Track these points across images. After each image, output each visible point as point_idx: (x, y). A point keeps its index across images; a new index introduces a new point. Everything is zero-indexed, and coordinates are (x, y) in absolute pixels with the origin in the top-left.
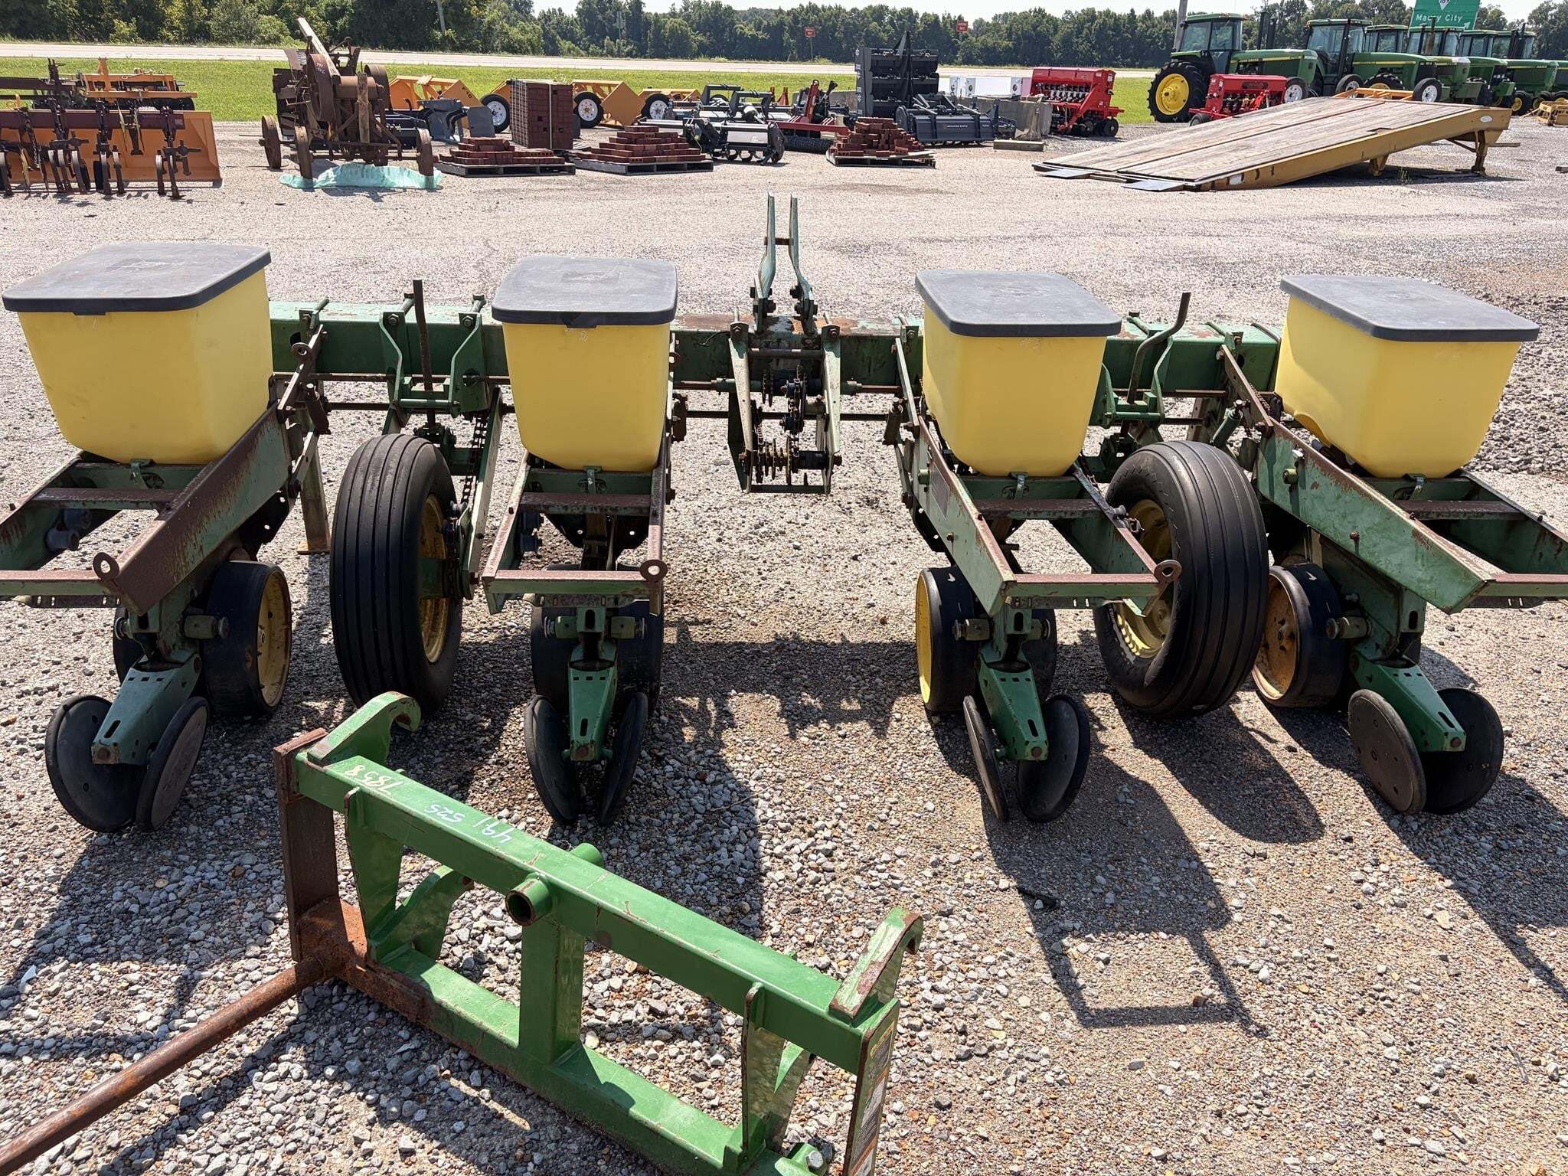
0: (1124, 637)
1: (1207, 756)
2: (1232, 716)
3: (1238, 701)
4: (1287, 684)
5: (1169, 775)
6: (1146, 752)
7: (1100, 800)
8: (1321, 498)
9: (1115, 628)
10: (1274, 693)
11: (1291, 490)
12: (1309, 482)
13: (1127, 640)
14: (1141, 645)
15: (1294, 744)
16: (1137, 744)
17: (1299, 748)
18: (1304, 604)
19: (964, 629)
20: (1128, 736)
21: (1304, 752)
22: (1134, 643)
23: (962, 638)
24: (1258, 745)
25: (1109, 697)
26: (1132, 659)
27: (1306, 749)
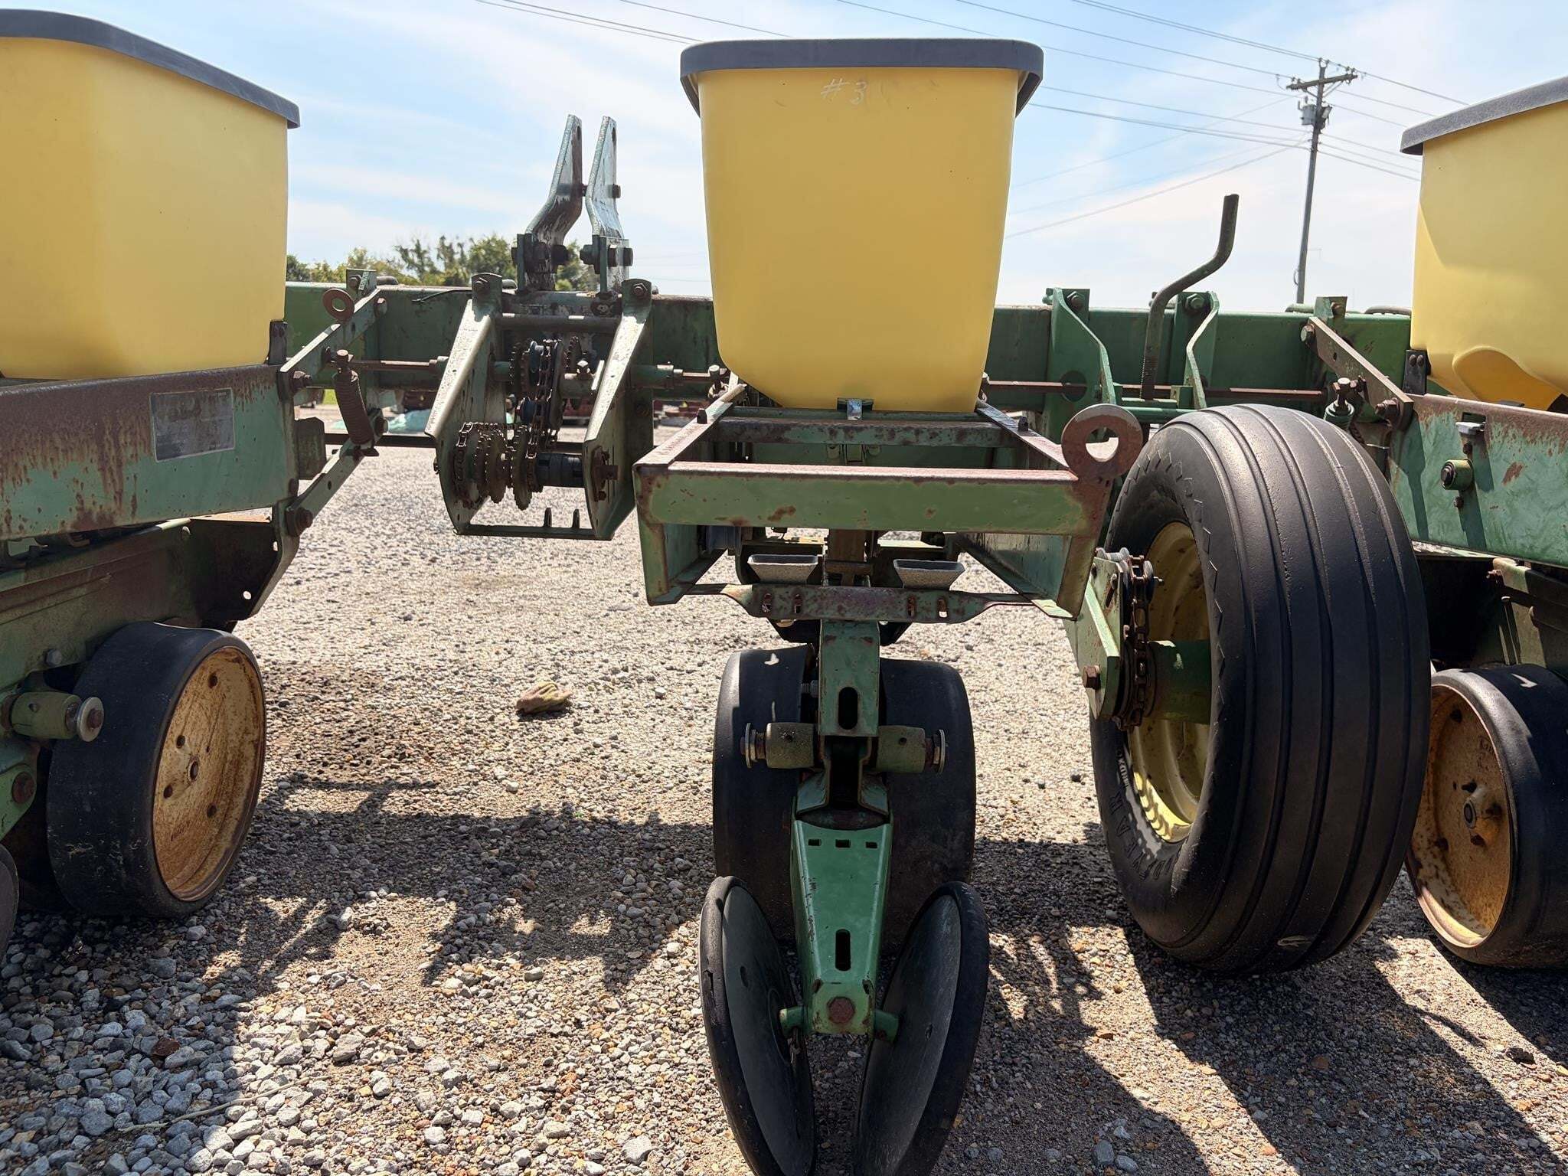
0: (1143, 811)
1: (1323, 1064)
2: (1380, 982)
3: (1391, 955)
4: (1492, 917)
5: (1231, 1102)
6: (1182, 1045)
7: (1053, 1154)
8: (1531, 491)
9: (1129, 795)
10: (1466, 936)
11: (1461, 504)
12: (1499, 469)
13: (1150, 815)
14: (1172, 819)
15: (1524, 1044)
16: (1164, 1030)
17: (1538, 1056)
18: (1517, 731)
19: (760, 743)
20: (1147, 1007)
21: (1550, 1064)
22: (1162, 821)
23: (760, 763)
24: (1441, 1046)
25: (1120, 933)
26: (1154, 847)
27: (1554, 1057)
